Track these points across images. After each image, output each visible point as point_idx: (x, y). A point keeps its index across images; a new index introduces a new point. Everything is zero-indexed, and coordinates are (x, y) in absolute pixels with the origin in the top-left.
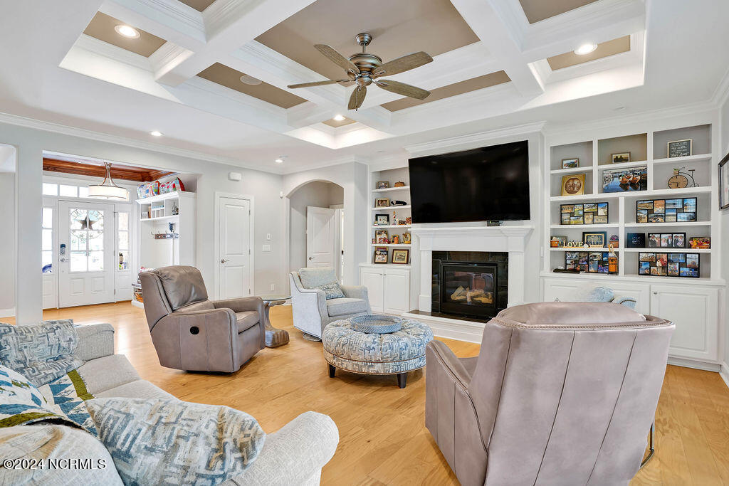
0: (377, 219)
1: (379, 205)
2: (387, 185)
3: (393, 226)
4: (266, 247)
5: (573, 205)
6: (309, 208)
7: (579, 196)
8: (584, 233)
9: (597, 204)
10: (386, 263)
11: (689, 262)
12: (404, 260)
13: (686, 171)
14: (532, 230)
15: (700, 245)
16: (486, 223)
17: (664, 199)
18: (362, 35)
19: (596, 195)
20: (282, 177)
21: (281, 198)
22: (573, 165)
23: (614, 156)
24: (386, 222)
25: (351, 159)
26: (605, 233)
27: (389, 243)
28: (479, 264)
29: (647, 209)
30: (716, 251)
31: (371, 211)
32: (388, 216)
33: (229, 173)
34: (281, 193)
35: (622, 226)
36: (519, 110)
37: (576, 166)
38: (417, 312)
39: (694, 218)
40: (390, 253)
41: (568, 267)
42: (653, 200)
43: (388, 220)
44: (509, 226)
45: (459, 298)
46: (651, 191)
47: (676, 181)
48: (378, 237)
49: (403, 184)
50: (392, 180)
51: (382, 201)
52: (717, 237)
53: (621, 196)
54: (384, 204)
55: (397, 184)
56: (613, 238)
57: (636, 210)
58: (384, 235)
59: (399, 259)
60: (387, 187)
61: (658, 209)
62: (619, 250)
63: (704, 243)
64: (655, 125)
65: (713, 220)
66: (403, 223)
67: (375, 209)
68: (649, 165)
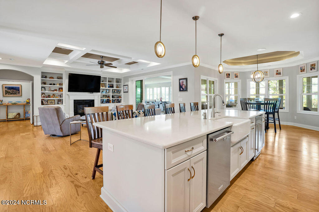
0: (42, 89)
3: (49, 92)
7: (104, 88)
8: (103, 95)
9: (107, 90)
11: (119, 100)
12: (53, 103)
13: (119, 85)
16: (90, 93)
23: (109, 81)
27: (46, 97)
29: (114, 91)
30: (122, 99)
31: (40, 85)
32: (45, 88)
35: (111, 94)
37: (103, 82)
39: (119, 93)
40: (47, 101)
43: (45, 90)
44: (95, 94)
46: (115, 88)
47: (117, 87)
48: (42, 95)
49: (53, 78)
50: (48, 76)
51: (44, 83)
52: (122, 96)
53: (111, 89)
54: (45, 83)
55: (50, 78)
56: (108, 96)
57: (112, 91)
58: (44, 95)
59: (50, 103)
60: (46, 78)
61: (116, 92)
62: (111, 99)
63: (121, 97)
64: (115, 77)
65: (122, 94)
66: (53, 91)
67: (42, 85)
68: (115, 84)
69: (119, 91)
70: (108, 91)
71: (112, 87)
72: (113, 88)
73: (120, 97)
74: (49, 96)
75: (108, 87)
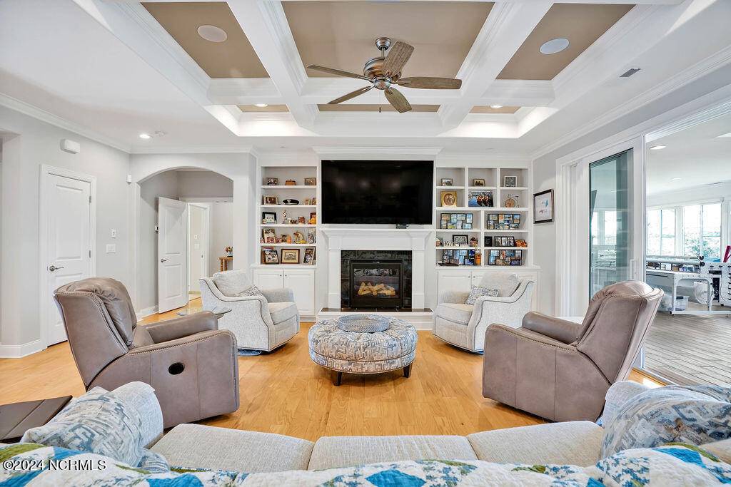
0: (264, 217)
1: (267, 202)
2: (276, 182)
3: (284, 225)
4: (110, 247)
5: (450, 214)
6: (161, 199)
7: (453, 208)
8: (453, 236)
9: (465, 214)
10: (278, 263)
11: (517, 255)
12: (295, 259)
13: (514, 196)
14: (431, 232)
15: (522, 245)
16: (395, 225)
17: (504, 213)
18: (385, 39)
19: (466, 208)
20: (132, 157)
21: (129, 183)
22: (449, 184)
23: (475, 181)
24: (273, 221)
25: (247, 150)
26: (467, 236)
27: (278, 242)
28: (381, 261)
29: (493, 221)
30: (530, 249)
31: (259, 208)
32: (275, 214)
33: (64, 140)
34: (130, 177)
35: (482, 231)
36: (439, 136)
37: (451, 185)
38: (326, 310)
39: (517, 228)
40: (279, 253)
41: (445, 262)
42: (498, 214)
43: (275, 219)
44: (413, 229)
45: (365, 293)
46: (498, 207)
47: (509, 203)
48: (266, 236)
49: (294, 183)
50: (283, 177)
51: (270, 198)
52: (530, 240)
53: (483, 210)
54: (273, 201)
55: (288, 183)
56: (473, 239)
57: (488, 220)
58: (271, 235)
59: (288, 259)
60: (276, 184)
61: (501, 221)
62: (481, 248)
63: (524, 243)
64: (500, 162)
65: (530, 230)
66: (293, 222)
67: (263, 206)
68: (498, 191)
69: (515, 220)
70: (469, 220)
71: (490, 202)
72: (492, 205)
73: (519, 242)
74: (284, 238)
75: (470, 205)
